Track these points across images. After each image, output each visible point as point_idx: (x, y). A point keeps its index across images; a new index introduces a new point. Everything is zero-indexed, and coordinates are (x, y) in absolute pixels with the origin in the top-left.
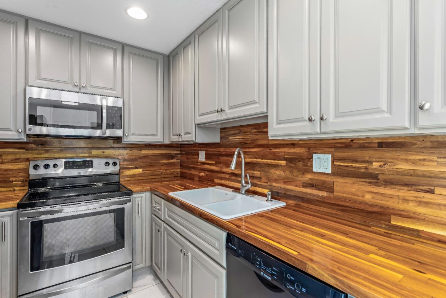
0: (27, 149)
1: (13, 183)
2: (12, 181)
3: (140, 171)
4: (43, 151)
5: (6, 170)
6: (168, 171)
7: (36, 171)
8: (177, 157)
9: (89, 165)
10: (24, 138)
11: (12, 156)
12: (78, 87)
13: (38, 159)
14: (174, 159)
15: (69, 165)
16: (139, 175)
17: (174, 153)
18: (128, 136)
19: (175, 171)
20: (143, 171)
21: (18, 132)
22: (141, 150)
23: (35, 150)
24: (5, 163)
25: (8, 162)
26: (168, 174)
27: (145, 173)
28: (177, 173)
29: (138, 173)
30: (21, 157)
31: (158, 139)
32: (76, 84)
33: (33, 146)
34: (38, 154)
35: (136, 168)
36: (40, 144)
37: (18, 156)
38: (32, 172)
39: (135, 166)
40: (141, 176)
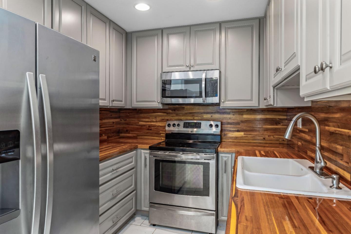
0: (167, 113)
1: (161, 135)
2: (161, 134)
3: (242, 134)
4: (175, 115)
5: (158, 126)
6: (272, 137)
7: (169, 128)
8: (282, 122)
9: (198, 126)
10: (160, 106)
11: (160, 118)
12: (189, 67)
13: (171, 120)
14: (279, 125)
15: (186, 125)
16: (241, 138)
17: (279, 119)
18: (224, 102)
19: (280, 138)
20: (244, 134)
21: (158, 102)
22: (242, 115)
23: (171, 114)
24: (158, 122)
25: (159, 122)
26: (271, 140)
27: (247, 136)
28: (283, 140)
29: (240, 136)
30: (165, 119)
31: (254, 104)
32: (187, 65)
33: (170, 111)
34: (172, 117)
35: (238, 131)
36: (174, 110)
37: (163, 118)
38: (167, 128)
39: (237, 129)
40: (243, 139)
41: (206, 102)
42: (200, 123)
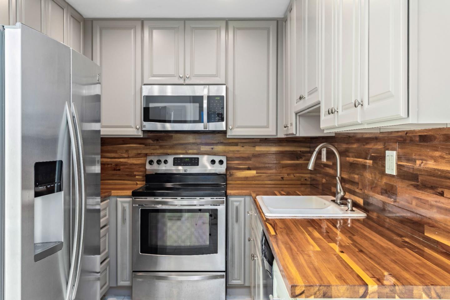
0: (146, 145)
1: (137, 177)
2: (135, 175)
3: (253, 173)
4: (158, 147)
5: (131, 164)
6: (292, 176)
7: (151, 166)
8: (305, 156)
9: (195, 162)
10: (140, 134)
11: (135, 152)
12: (183, 79)
13: (152, 154)
14: (301, 160)
15: (177, 161)
16: (253, 178)
17: (300, 151)
18: (232, 128)
19: (302, 177)
20: (257, 173)
22: (254, 146)
23: (152, 146)
24: (130, 158)
25: (132, 157)
26: (291, 180)
27: (260, 176)
28: (306, 180)
29: (252, 175)
30: (142, 152)
31: (270, 132)
32: (181, 76)
33: (150, 141)
34: (154, 150)
35: (249, 169)
36: (156, 140)
37: (139, 152)
38: (148, 167)
39: (247, 167)
40: (255, 180)
41: (208, 129)
42: (198, 158)
